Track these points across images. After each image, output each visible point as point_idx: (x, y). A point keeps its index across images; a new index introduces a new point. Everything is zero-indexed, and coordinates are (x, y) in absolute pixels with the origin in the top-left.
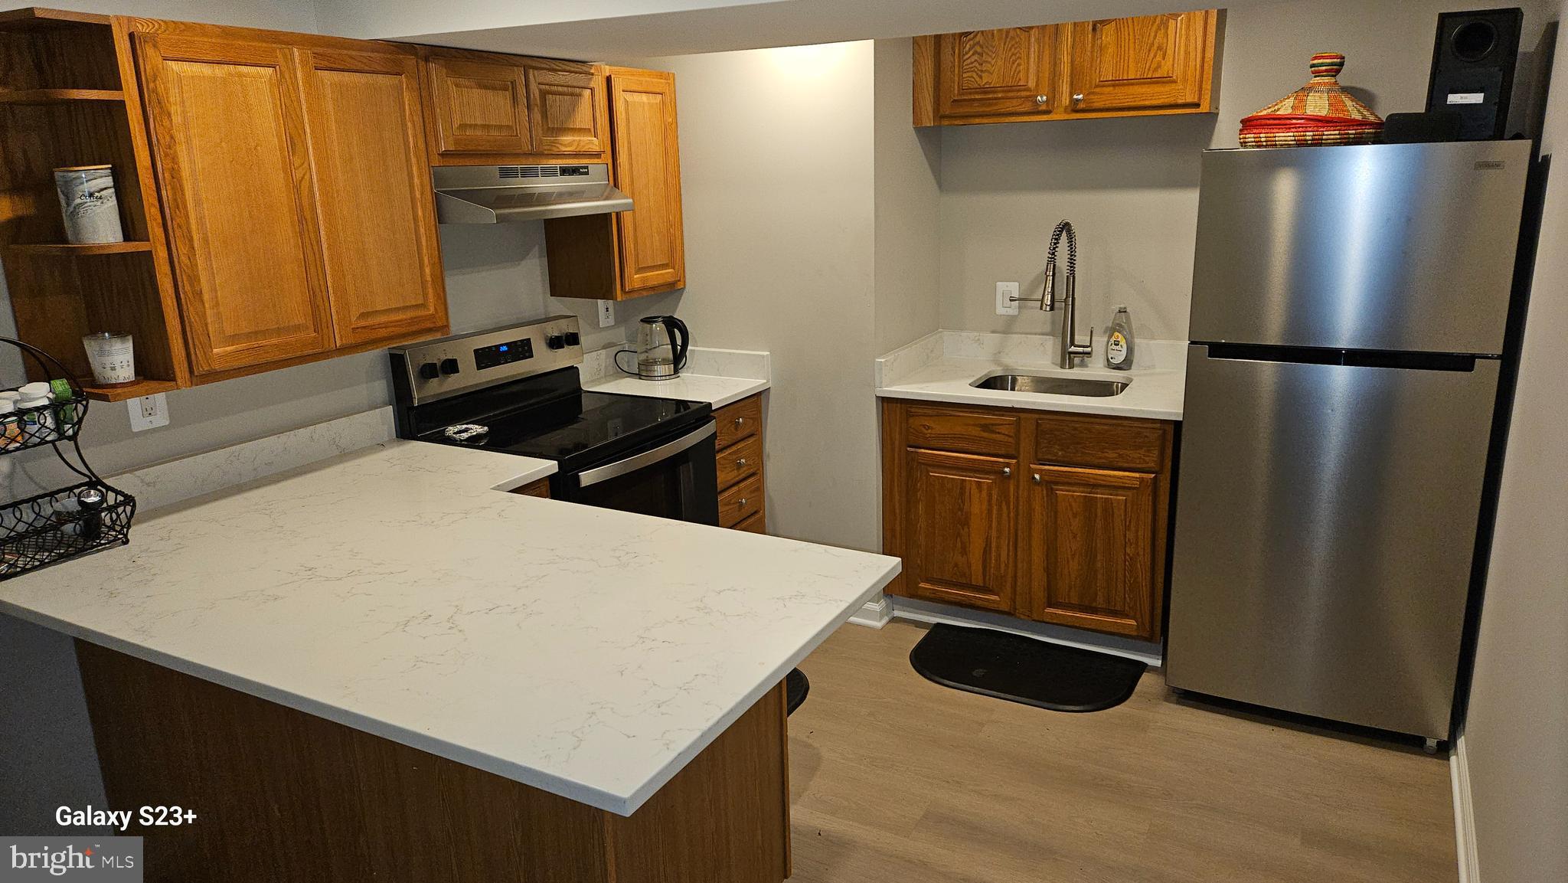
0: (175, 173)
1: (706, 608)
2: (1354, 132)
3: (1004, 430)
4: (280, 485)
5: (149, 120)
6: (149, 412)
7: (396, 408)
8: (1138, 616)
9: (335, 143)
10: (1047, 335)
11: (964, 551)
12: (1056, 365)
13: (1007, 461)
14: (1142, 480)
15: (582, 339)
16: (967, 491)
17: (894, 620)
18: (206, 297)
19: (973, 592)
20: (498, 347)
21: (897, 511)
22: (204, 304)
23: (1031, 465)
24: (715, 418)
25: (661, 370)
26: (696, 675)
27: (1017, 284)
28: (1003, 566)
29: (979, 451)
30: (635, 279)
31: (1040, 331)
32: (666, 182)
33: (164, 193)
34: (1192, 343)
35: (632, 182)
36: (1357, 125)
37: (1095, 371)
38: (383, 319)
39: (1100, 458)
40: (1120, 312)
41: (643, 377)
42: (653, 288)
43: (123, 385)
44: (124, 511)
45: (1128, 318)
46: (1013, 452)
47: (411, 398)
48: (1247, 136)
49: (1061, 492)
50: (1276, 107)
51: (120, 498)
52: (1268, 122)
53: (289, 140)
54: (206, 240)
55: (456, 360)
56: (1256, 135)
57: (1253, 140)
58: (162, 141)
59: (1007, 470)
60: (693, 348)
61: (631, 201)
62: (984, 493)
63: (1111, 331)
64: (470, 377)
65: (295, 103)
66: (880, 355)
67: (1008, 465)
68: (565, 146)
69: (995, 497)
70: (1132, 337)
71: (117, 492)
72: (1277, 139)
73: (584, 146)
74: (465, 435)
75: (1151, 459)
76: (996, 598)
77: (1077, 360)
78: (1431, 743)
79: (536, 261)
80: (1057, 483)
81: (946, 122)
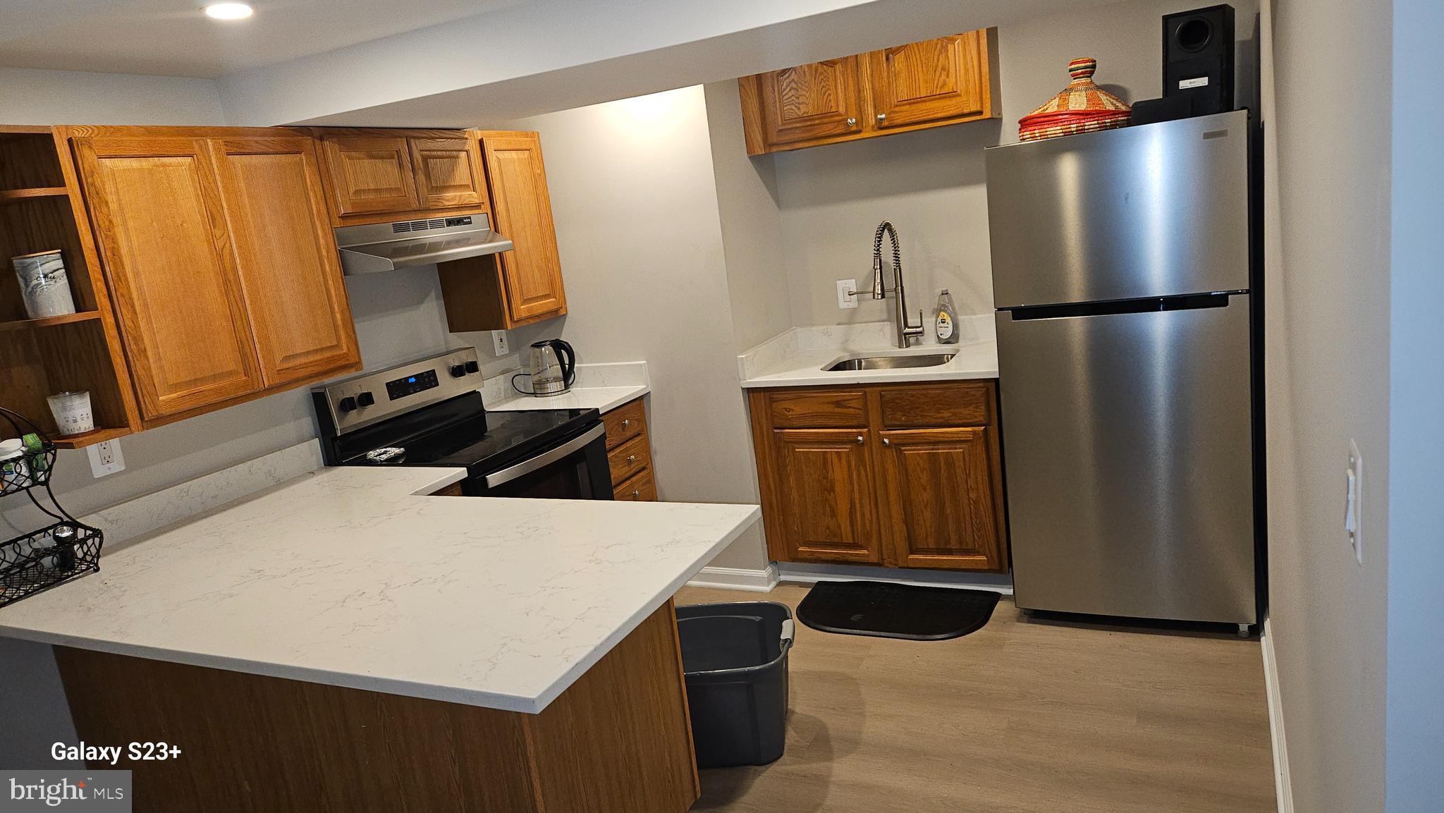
0: (115, 252)
1: (596, 560)
2: (1109, 120)
3: (853, 404)
4: (225, 513)
5: (90, 209)
6: (107, 460)
7: (321, 439)
8: (987, 552)
9: (249, 215)
10: (884, 321)
11: (833, 514)
12: (896, 346)
13: (859, 430)
14: (974, 433)
15: (481, 367)
16: (829, 461)
17: (781, 584)
18: (149, 353)
19: (845, 549)
20: (407, 379)
21: (772, 487)
22: (148, 360)
23: (881, 432)
24: (603, 421)
25: (554, 387)
26: (589, 608)
27: (854, 280)
28: (867, 522)
29: (835, 424)
30: (521, 310)
31: (878, 319)
32: (540, 225)
33: (107, 269)
34: (1000, 309)
35: (511, 226)
36: (1111, 115)
37: (930, 346)
38: (303, 360)
39: (937, 418)
40: (942, 294)
41: (538, 395)
42: (538, 316)
43: (84, 434)
44: (93, 543)
45: (950, 300)
46: (862, 421)
47: (334, 430)
48: (1025, 133)
49: (908, 451)
50: (1045, 107)
51: (89, 532)
52: (1040, 120)
53: (209, 216)
54: (146, 305)
55: (371, 393)
56: (1032, 132)
57: (1029, 136)
58: (102, 226)
59: (860, 438)
60: (580, 365)
61: (510, 242)
62: (844, 463)
63: (937, 312)
64: (384, 407)
65: (212, 184)
66: (741, 353)
67: (861, 434)
68: (448, 200)
69: (853, 463)
70: (956, 314)
71: (86, 528)
72: (1048, 133)
73: (465, 200)
74: (384, 457)
75: (980, 415)
76: (865, 552)
77: (912, 340)
78: (1244, 628)
79: (435, 303)
80: (904, 445)
81: (774, 149)
